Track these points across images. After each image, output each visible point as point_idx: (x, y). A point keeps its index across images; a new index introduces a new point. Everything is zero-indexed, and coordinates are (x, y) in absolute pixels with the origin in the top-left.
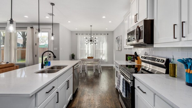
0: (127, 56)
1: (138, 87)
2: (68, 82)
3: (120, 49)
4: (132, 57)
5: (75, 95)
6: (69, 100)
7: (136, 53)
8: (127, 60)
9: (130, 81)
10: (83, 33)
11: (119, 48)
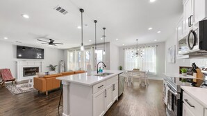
0: (181, 68)
1: (186, 100)
2: (114, 85)
3: (173, 61)
4: (190, 70)
5: (120, 97)
6: (115, 99)
7: (194, 64)
8: (181, 72)
9: (176, 94)
10: (129, 47)
11: (171, 60)
